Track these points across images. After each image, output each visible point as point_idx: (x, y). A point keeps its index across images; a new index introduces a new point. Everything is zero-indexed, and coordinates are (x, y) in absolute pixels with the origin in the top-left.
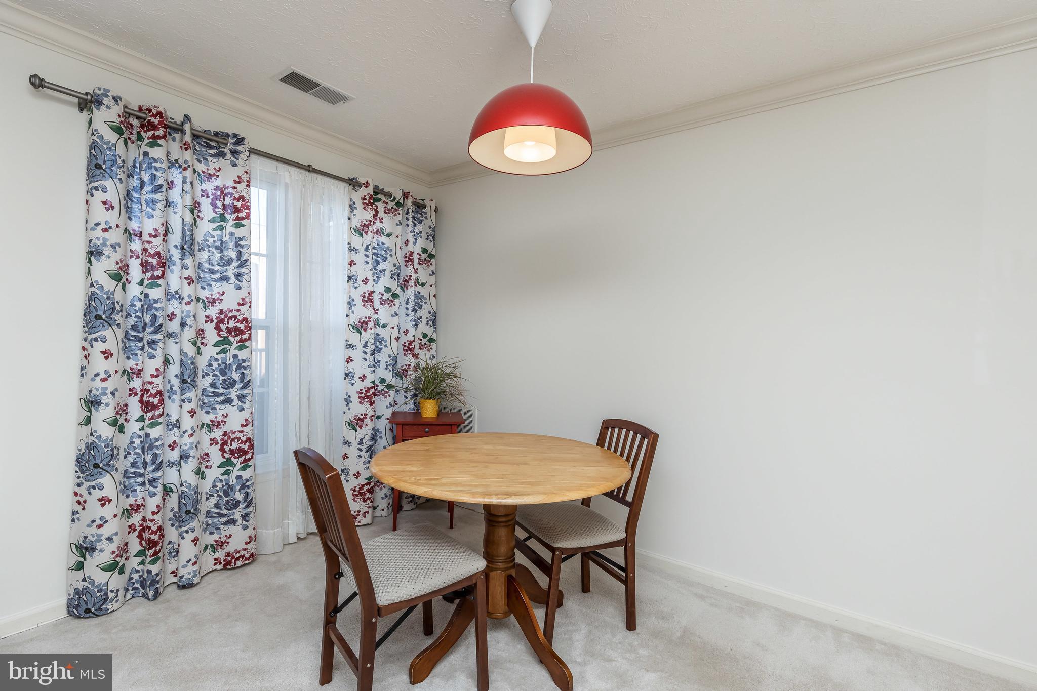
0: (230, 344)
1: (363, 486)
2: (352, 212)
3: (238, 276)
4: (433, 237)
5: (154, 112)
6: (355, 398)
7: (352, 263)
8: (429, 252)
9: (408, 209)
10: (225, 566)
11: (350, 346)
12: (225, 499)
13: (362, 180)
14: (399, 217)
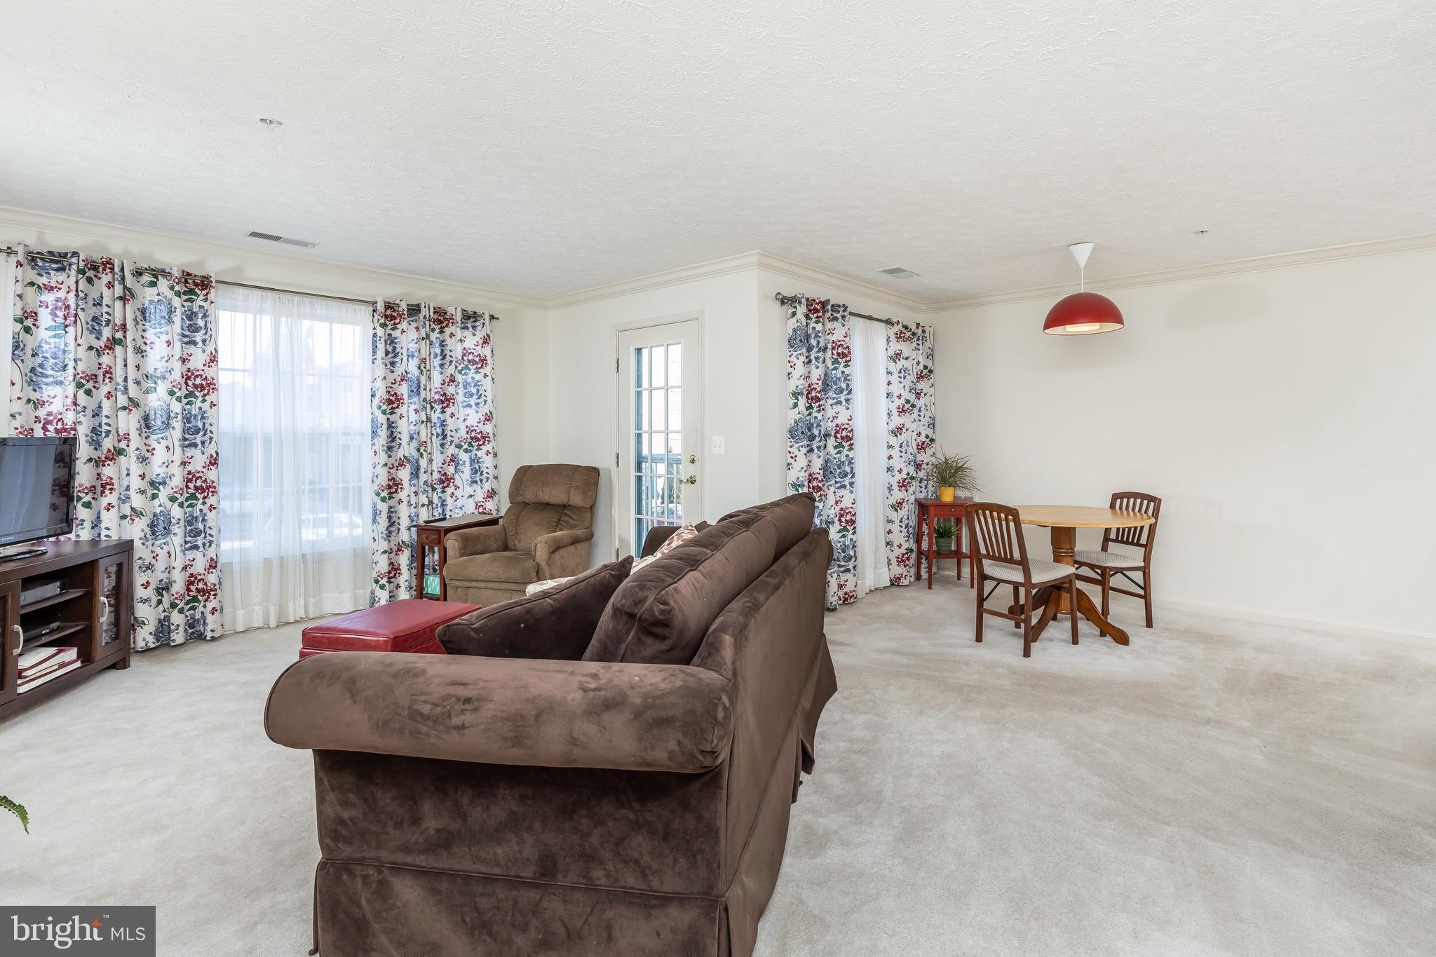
0: (843, 447)
1: (904, 555)
2: (888, 344)
3: (847, 400)
4: (930, 356)
5: (817, 301)
6: (895, 487)
7: (889, 383)
8: (929, 368)
9: (919, 337)
10: (844, 601)
11: (890, 447)
12: (843, 554)
13: (894, 320)
14: (915, 344)
